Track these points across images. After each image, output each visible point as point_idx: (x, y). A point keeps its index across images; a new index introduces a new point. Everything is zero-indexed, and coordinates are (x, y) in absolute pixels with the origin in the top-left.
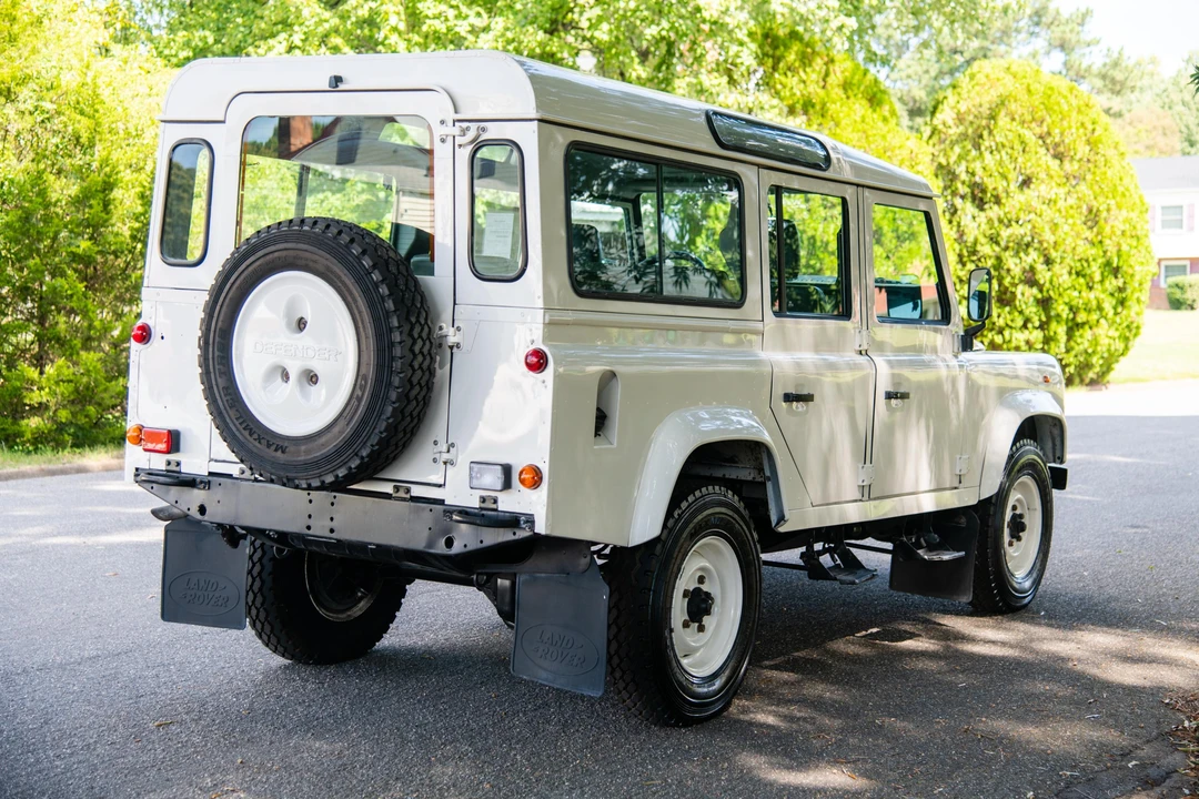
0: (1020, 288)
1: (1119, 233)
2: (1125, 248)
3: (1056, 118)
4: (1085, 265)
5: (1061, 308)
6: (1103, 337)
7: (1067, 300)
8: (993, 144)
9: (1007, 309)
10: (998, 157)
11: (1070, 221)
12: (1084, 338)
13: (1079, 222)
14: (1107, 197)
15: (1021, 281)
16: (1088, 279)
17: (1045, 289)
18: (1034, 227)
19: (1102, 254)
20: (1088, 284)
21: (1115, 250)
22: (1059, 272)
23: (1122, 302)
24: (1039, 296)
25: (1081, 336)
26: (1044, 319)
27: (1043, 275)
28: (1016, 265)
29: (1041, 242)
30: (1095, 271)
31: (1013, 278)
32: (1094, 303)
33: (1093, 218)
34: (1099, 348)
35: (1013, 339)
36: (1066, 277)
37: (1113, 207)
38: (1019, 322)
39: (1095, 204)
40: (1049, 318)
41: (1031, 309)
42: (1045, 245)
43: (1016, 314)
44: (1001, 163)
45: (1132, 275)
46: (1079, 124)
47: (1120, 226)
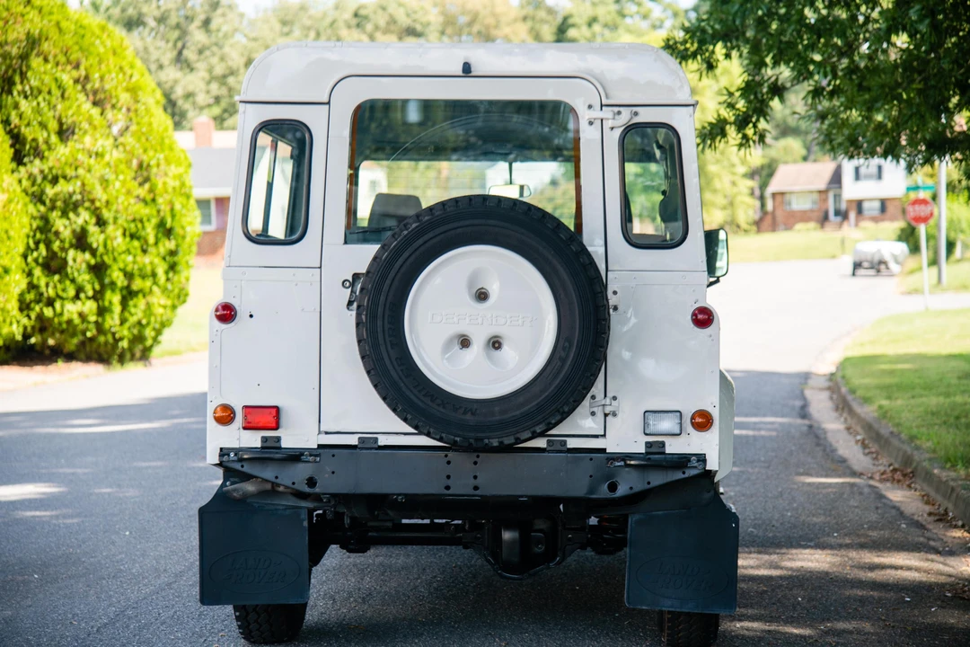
0: (71, 253)
1: (170, 190)
2: (178, 207)
3: (93, 60)
4: (140, 225)
5: (117, 276)
6: (156, 305)
7: (122, 266)
8: (27, 88)
9: (57, 277)
10: (35, 103)
11: (121, 177)
12: (138, 309)
13: (129, 178)
14: (156, 151)
15: (72, 246)
16: (142, 241)
17: (98, 253)
18: (83, 185)
19: (155, 213)
20: (142, 247)
21: (168, 209)
22: (112, 235)
23: (172, 267)
24: (93, 262)
25: (135, 306)
26: (97, 287)
27: (95, 237)
28: (65, 227)
29: (93, 201)
30: (150, 232)
31: (62, 241)
32: (149, 269)
33: (143, 173)
34: (153, 319)
35: (65, 311)
36: (120, 239)
37: (162, 162)
38: (71, 292)
39: (145, 158)
40: (103, 286)
41: (85, 278)
42: (98, 204)
43: (68, 283)
44: (38, 111)
45: (184, 237)
46: (117, 68)
47: (172, 183)
